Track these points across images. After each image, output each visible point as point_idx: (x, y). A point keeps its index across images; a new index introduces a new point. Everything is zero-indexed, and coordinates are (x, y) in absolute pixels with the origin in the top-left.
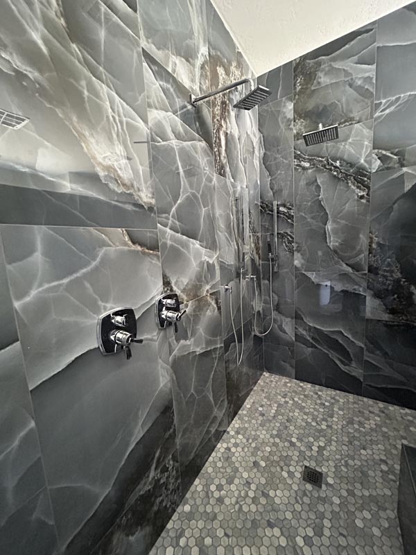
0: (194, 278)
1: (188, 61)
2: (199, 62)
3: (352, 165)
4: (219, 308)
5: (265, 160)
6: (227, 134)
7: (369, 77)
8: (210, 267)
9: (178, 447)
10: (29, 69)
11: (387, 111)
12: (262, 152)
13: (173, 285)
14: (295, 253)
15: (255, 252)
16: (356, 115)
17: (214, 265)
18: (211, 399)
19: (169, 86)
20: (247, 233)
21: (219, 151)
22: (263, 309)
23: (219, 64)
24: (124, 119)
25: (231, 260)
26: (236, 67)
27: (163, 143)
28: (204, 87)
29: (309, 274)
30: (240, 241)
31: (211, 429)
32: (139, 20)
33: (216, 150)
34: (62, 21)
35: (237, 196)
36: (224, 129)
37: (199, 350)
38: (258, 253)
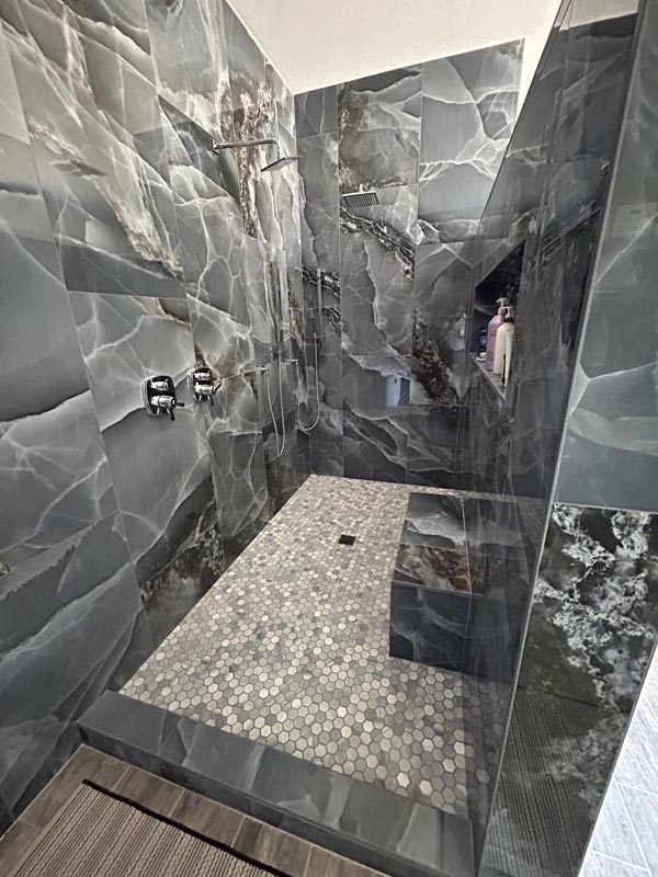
0: (226, 354)
1: (206, 97)
2: (218, 96)
3: (399, 235)
4: (255, 392)
5: (307, 212)
6: (256, 182)
7: (414, 132)
8: (243, 344)
9: (219, 520)
10: (71, 146)
11: (430, 178)
12: (303, 202)
13: (205, 358)
14: (343, 334)
15: (296, 332)
16: (401, 174)
17: (247, 342)
18: (250, 484)
19: (188, 134)
20: (286, 306)
21: (247, 206)
22: (309, 402)
23: (242, 90)
24: (148, 182)
25: (267, 338)
26: (265, 88)
27: (187, 203)
28: (227, 126)
29: (356, 358)
30: (277, 316)
31: (252, 515)
32: (154, 63)
33: (244, 204)
34: (90, 89)
35: (272, 260)
36: (253, 176)
37: (235, 432)
38: (300, 331)
